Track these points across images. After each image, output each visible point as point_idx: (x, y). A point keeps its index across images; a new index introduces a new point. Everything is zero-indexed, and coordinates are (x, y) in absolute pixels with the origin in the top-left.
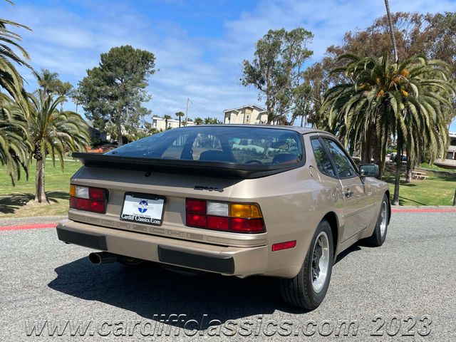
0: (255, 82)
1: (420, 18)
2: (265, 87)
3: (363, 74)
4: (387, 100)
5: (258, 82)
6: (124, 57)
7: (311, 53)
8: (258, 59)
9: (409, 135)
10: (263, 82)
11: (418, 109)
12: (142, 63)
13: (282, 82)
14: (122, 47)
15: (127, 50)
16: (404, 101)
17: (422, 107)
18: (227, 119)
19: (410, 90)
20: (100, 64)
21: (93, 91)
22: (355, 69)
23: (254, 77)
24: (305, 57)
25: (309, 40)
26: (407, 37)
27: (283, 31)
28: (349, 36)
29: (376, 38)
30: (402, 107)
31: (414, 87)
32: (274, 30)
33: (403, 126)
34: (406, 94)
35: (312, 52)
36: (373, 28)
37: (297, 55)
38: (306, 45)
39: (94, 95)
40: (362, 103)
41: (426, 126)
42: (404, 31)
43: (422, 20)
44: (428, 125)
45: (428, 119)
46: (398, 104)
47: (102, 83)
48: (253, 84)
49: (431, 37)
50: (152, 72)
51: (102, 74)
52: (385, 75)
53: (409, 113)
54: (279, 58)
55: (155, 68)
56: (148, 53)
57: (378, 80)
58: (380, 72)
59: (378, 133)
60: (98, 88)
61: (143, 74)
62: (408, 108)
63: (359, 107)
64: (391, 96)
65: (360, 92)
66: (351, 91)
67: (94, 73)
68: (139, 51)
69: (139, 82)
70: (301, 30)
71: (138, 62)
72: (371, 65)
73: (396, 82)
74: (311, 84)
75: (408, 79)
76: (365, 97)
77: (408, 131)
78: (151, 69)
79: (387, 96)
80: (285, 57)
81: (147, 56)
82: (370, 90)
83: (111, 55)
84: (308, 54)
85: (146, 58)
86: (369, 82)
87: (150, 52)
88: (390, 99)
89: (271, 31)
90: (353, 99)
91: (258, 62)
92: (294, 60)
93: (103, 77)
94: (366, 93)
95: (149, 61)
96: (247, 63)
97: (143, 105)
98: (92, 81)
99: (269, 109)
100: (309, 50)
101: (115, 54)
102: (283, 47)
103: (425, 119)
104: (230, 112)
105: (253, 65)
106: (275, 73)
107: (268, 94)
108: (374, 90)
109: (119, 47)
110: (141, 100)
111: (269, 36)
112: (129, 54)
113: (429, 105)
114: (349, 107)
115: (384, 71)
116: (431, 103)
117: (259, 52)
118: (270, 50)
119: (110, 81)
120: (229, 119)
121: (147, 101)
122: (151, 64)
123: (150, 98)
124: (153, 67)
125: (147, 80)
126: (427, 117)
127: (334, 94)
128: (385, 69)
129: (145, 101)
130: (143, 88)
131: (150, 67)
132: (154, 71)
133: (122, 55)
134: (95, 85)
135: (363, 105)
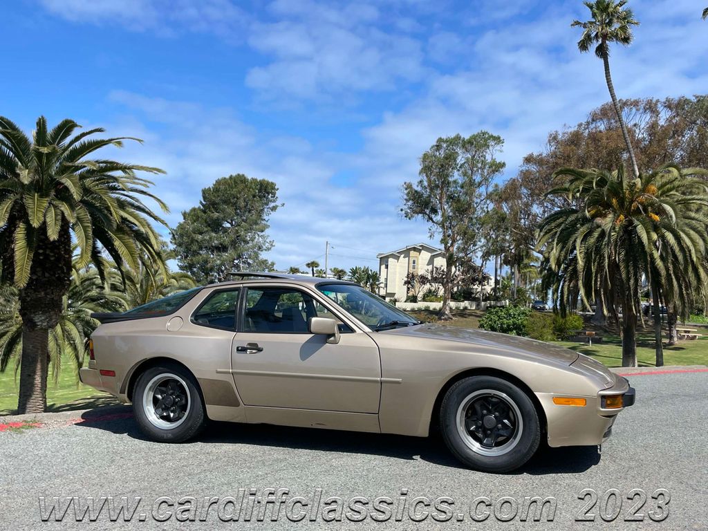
0: (422, 212)
1: (656, 104)
2: (438, 218)
3: (593, 195)
4: (630, 228)
5: (427, 211)
6: (234, 191)
7: (503, 165)
8: (425, 178)
9: (668, 275)
10: (434, 211)
11: (678, 238)
12: (259, 197)
13: (462, 209)
14: (231, 177)
15: (239, 180)
16: (656, 228)
17: (683, 235)
18: (383, 267)
19: (661, 212)
20: (201, 202)
21: (193, 241)
22: (581, 188)
23: (420, 204)
24: (494, 172)
25: (498, 147)
26: (641, 134)
27: (458, 137)
28: (555, 138)
29: (594, 138)
30: (655, 236)
31: (668, 208)
32: (444, 137)
33: (659, 263)
34: (657, 218)
35: (504, 163)
36: (588, 123)
37: (482, 169)
38: (494, 154)
39: (195, 247)
40: (596, 234)
41: (692, 261)
42: (635, 125)
43: (660, 108)
44: (695, 259)
45: (693, 251)
46: (648, 233)
47: (205, 229)
48: (420, 215)
49: (677, 131)
50: (274, 209)
51: (205, 216)
52: (624, 193)
53: (666, 244)
54: (456, 176)
55: (278, 203)
56: (268, 183)
57: (614, 201)
58: (616, 190)
59: (624, 276)
60: (200, 237)
61: (261, 212)
62: (663, 237)
63: (592, 240)
64: (636, 222)
65: (591, 219)
66: (577, 219)
67: (191, 216)
68: (254, 180)
69: (256, 223)
70: (484, 134)
71: (254, 196)
72: (602, 182)
73: (642, 204)
74: (505, 208)
75: (657, 197)
76: (599, 226)
77: (667, 269)
78: (272, 205)
79: (631, 223)
80: (465, 174)
81: (266, 187)
82: (605, 216)
83: (216, 189)
84: (497, 167)
85: (265, 190)
86: (601, 205)
87: (270, 181)
88: (636, 227)
89: (440, 140)
90: (583, 230)
91: (426, 183)
92: (477, 178)
93: (206, 222)
94: (598, 220)
95: (268, 193)
96: (409, 187)
97: (263, 256)
98: (190, 228)
99: (447, 249)
100: (498, 161)
101: (222, 187)
102: (461, 160)
103: (690, 251)
104: (387, 257)
105: (419, 189)
106: (451, 197)
107: (443, 227)
108: (611, 216)
109: (227, 177)
110: (260, 248)
111: (438, 147)
112: (241, 186)
113: (692, 232)
114: (579, 241)
115: (622, 189)
116: (694, 229)
117: (427, 169)
118: (442, 166)
119: (216, 226)
120: (387, 267)
121: (268, 249)
122: (272, 197)
123: (272, 245)
124: (274, 201)
125: (266, 220)
126: (692, 248)
127: (553, 225)
128: (622, 187)
129: (266, 250)
130: (262, 231)
131: (271, 201)
132: (277, 206)
133: (232, 188)
134: (195, 233)
135: (598, 238)
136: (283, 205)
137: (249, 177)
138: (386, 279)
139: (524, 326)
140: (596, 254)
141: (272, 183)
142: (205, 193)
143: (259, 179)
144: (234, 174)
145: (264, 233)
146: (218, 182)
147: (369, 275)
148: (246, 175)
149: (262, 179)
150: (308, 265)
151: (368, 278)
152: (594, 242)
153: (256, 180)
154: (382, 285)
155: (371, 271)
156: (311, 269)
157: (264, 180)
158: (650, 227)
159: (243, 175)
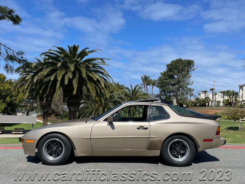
12: (188, 66)
15: (180, 61)
18: (241, 90)
20: (166, 69)
21: (163, 82)
39: (164, 84)
47: (168, 78)
50: (193, 70)
51: (167, 74)
55: (195, 67)
60: (166, 81)
61: (188, 71)
67: (164, 74)
68: (185, 60)
69: (186, 75)
71: (185, 66)
78: (192, 68)
83: (171, 64)
85: (190, 63)
93: (168, 76)
97: (189, 87)
98: (163, 78)
104: (243, 86)
109: (175, 60)
110: (188, 84)
112: (180, 62)
119: (172, 77)
120: (242, 90)
121: (191, 84)
122: (192, 66)
123: (192, 83)
124: (193, 67)
125: (191, 74)
129: (190, 85)
130: (189, 78)
131: (192, 67)
132: (195, 69)
133: (177, 63)
134: (164, 80)
136: (197, 68)
137: (183, 59)
138: (242, 95)
141: (192, 61)
142: (168, 66)
143: (187, 59)
144: (178, 59)
145: (189, 79)
146: (172, 62)
147: (234, 93)
148: (182, 59)
149: (188, 59)
150: (211, 90)
151: (234, 94)
153: (186, 60)
154: (241, 97)
155: (235, 91)
156: (212, 91)
157: (189, 60)
159: (181, 59)
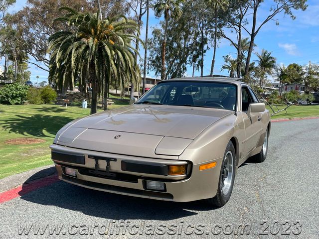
3: (83, 25)
4: (102, 46)
11: (123, 55)
16: (114, 48)
17: (126, 54)
22: (77, 19)
24: (9, 4)
30: (114, 53)
31: (120, 38)
33: (114, 67)
34: (113, 43)
40: (83, 48)
44: (130, 67)
45: (130, 63)
46: (111, 50)
52: (98, 27)
53: (118, 58)
57: (92, 30)
58: (94, 24)
59: (97, 72)
62: (117, 54)
63: (81, 51)
64: (104, 44)
65: (79, 39)
66: (72, 38)
72: (87, 18)
73: (106, 34)
76: (84, 43)
79: (101, 44)
82: (87, 38)
86: (86, 33)
88: (104, 46)
90: (75, 44)
94: (84, 40)
108: (91, 38)
113: (129, 53)
114: (74, 50)
115: (97, 25)
116: (130, 51)
126: (129, 61)
127: (59, 39)
128: (97, 23)
135: (84, 49)
139: (25, 95)
140: (82, 59)
152: (82, 52)
158: (111, 47)
